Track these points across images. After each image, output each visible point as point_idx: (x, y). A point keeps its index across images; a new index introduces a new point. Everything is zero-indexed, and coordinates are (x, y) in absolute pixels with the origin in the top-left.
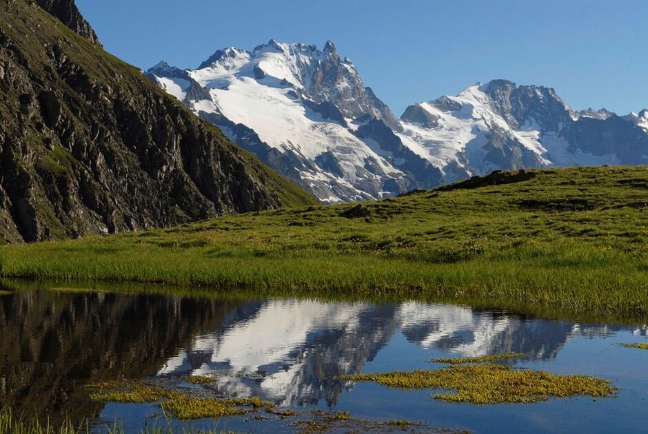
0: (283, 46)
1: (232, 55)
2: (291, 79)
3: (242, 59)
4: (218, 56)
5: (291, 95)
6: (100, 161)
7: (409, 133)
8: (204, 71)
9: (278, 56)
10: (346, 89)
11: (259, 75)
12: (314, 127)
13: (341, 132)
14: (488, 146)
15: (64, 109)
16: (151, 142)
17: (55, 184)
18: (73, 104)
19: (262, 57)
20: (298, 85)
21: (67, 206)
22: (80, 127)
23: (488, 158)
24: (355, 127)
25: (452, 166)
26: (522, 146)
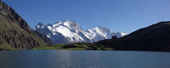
0: (67, 21)
1: (59, 22)
2: (68, 26)
3: (61, 23)
4: (57, 23)
5: (68, 28)
6: (24, 43)
7: (86, 34)
8: (55, 25)
9: (66, 22)
10: (77, 28)
11: (63, 25)
12: (71, 33)
13: (75, 34)
14: (99, 36)
15: (21, 38)
16: (30, 41)
17: (19, 46)
18: (22, 38)
19: (64, 23)
20: (69, 27)
21: (20, 47)
22: (22, 40)
23: (98, 38)
24: (77, 33)
25: (93, 39)
26: (104, 36)
